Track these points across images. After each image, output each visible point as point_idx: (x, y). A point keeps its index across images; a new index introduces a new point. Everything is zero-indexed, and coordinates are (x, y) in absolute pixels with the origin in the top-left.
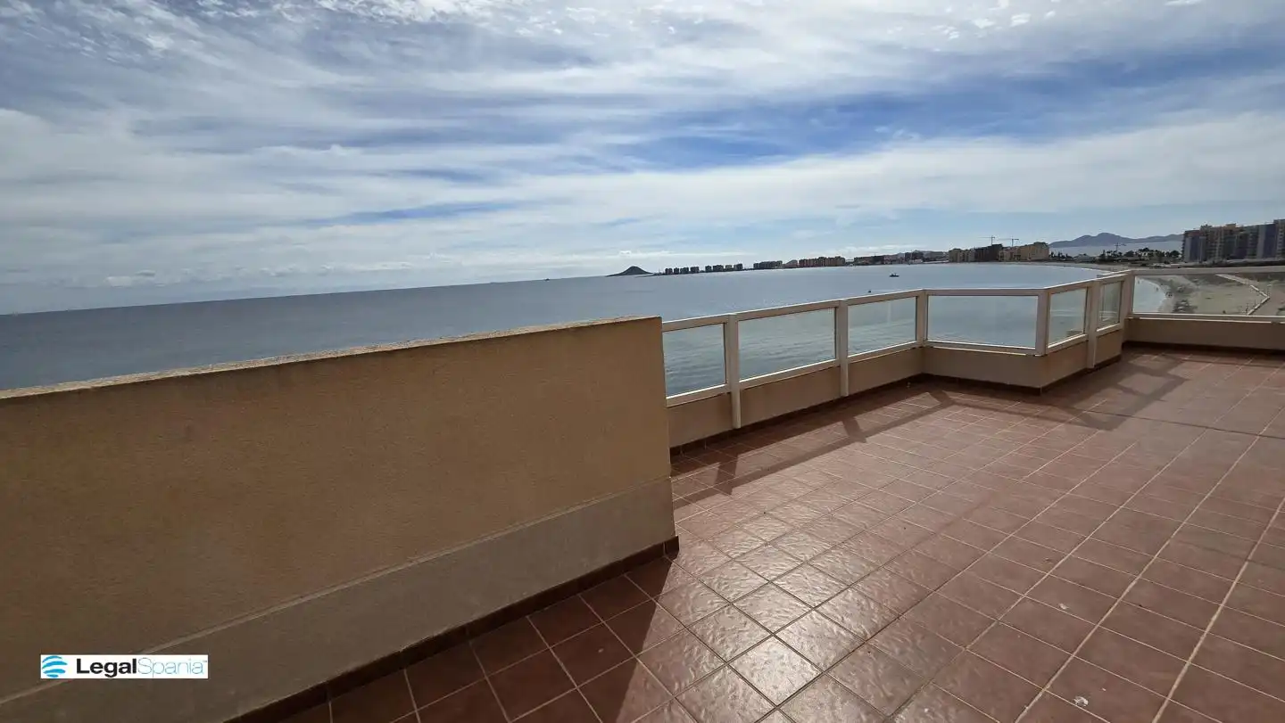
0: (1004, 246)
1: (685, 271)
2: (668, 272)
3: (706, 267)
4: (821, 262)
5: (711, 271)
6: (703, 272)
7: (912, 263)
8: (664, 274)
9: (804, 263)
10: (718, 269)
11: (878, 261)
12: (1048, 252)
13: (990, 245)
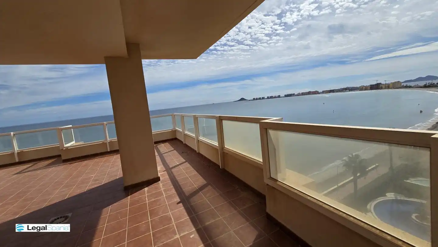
0: (382, 83)
1: (260, 99)
2: (254, 99)
3: (268, 97)
4: (309, 93)
5: (269, 98)
6: (266, 99)
7: (345, 92)
8: (252, 100)
9: (303, 94)
10: (271, 97)
11: (331, 92)
12: (401, 84)
13: (376, 83)
